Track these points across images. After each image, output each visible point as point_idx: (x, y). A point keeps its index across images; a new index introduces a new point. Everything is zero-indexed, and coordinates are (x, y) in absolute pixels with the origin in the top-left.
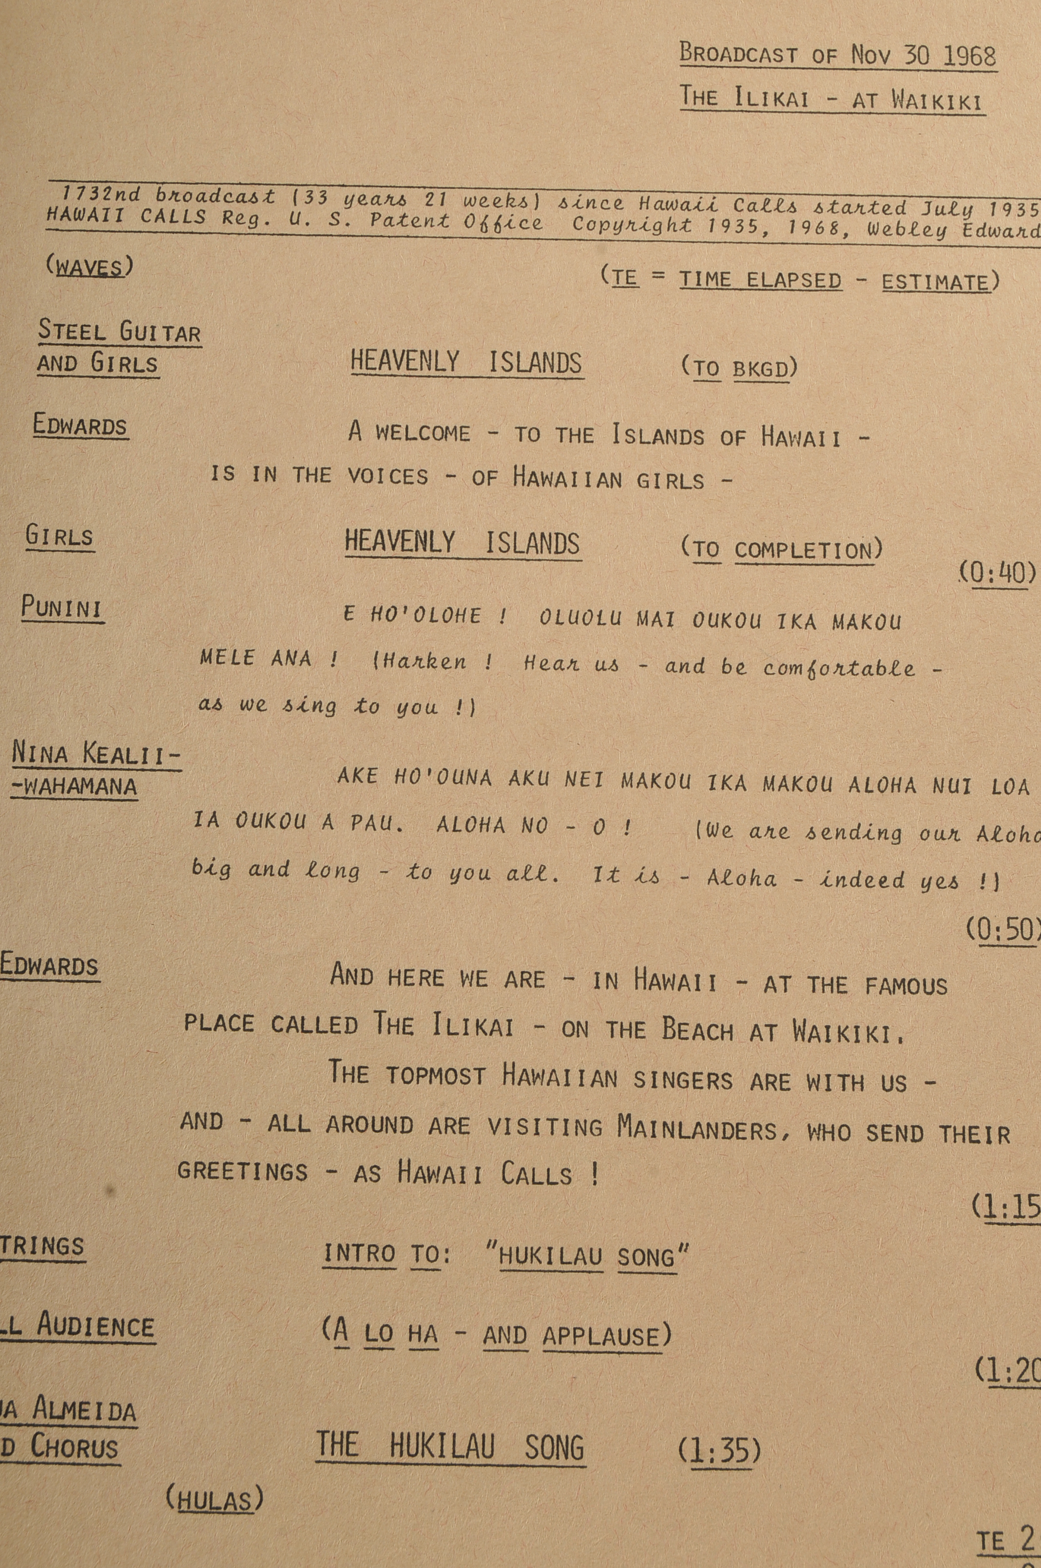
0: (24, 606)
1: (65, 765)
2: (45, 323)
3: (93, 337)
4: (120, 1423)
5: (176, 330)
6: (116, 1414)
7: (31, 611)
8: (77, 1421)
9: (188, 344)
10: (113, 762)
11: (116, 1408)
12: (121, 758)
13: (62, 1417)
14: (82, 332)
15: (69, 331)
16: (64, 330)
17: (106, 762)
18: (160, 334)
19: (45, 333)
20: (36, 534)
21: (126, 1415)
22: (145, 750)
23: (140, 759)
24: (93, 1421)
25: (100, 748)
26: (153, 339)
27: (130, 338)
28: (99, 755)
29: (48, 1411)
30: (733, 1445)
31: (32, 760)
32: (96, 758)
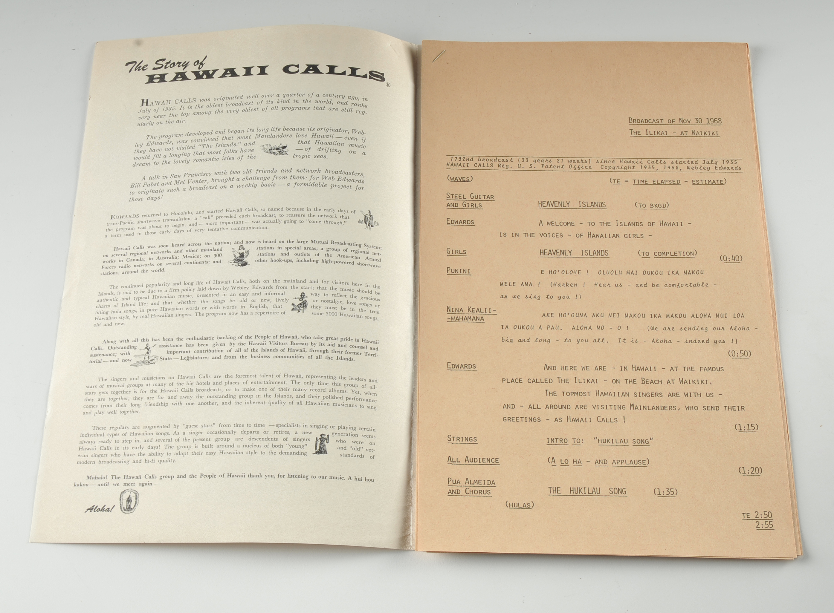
0: (447, 270)
1: (462, 313)
2: (448, 194)
3: (462, 198)
4: (491, 485)
5: (487, 196)
6: (489, 483)
7: (450, 272)
8: (478, 485)
9: (490, 200)
10: (476, 312)
11: (489, 482)
12: (479, 311)
13: (474, 484)
14: (459, 196)
15: (455, 196)
16: (454, 196)
17: (474, 312)
18: (482, 197)
19: (448, 197)
20: (450, 251)
21: (492, 483)
22: (486, 309)
23: (485, 311)
24: (483, 485)
25: (472, 309)
26: (480, 198)
27: (473, 198)
28: (472, 310)
29: (469, 482)
30: (669, 490)
31: (453, 312)
32: (471, 311)
